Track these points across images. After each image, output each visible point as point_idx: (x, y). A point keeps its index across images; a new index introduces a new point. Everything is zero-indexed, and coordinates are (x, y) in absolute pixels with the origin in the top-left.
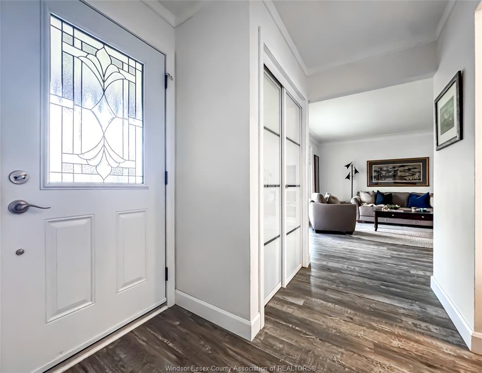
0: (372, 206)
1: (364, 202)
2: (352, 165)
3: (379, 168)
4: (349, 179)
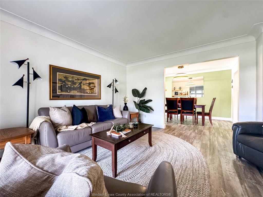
2: (28, 63)
3: (65, 77)
4: (22, 87)
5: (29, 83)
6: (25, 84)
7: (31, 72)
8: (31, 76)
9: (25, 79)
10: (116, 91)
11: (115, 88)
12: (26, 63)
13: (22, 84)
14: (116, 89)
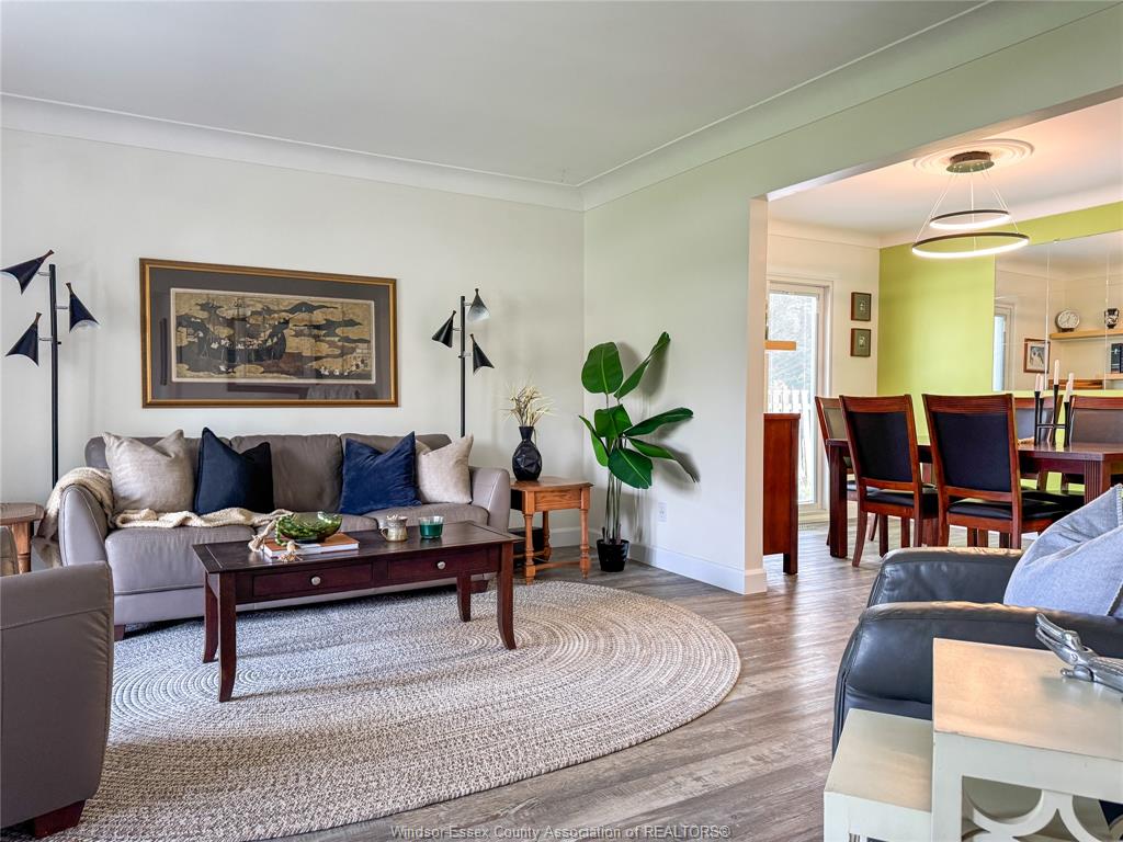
0: (182, 525)
1: (135, 505)
2: (52, 267)
3: (204, 307)
4: (35, 359)
5: (55, 343)
6: (44, 348)
7: (63, 301)
8: (64, 316)
9: (44, 331)
10: (481, 360)
11: (475, 345)
12: (44, 268)
13: (31, 350)
14: (476, 349)
